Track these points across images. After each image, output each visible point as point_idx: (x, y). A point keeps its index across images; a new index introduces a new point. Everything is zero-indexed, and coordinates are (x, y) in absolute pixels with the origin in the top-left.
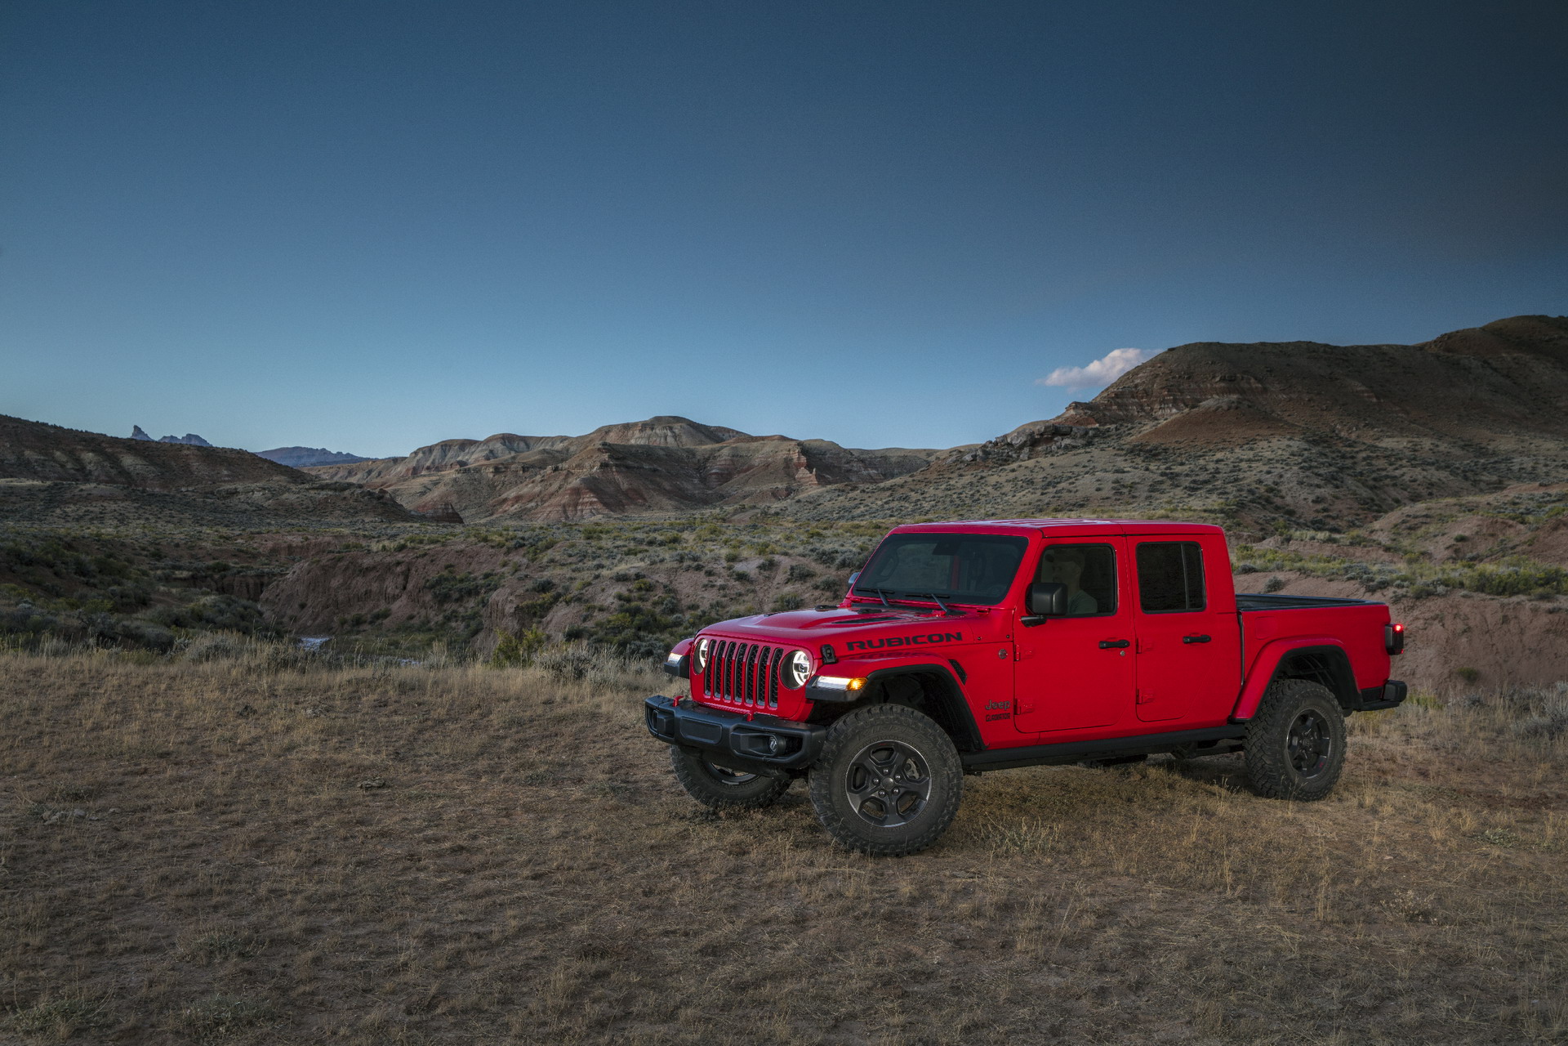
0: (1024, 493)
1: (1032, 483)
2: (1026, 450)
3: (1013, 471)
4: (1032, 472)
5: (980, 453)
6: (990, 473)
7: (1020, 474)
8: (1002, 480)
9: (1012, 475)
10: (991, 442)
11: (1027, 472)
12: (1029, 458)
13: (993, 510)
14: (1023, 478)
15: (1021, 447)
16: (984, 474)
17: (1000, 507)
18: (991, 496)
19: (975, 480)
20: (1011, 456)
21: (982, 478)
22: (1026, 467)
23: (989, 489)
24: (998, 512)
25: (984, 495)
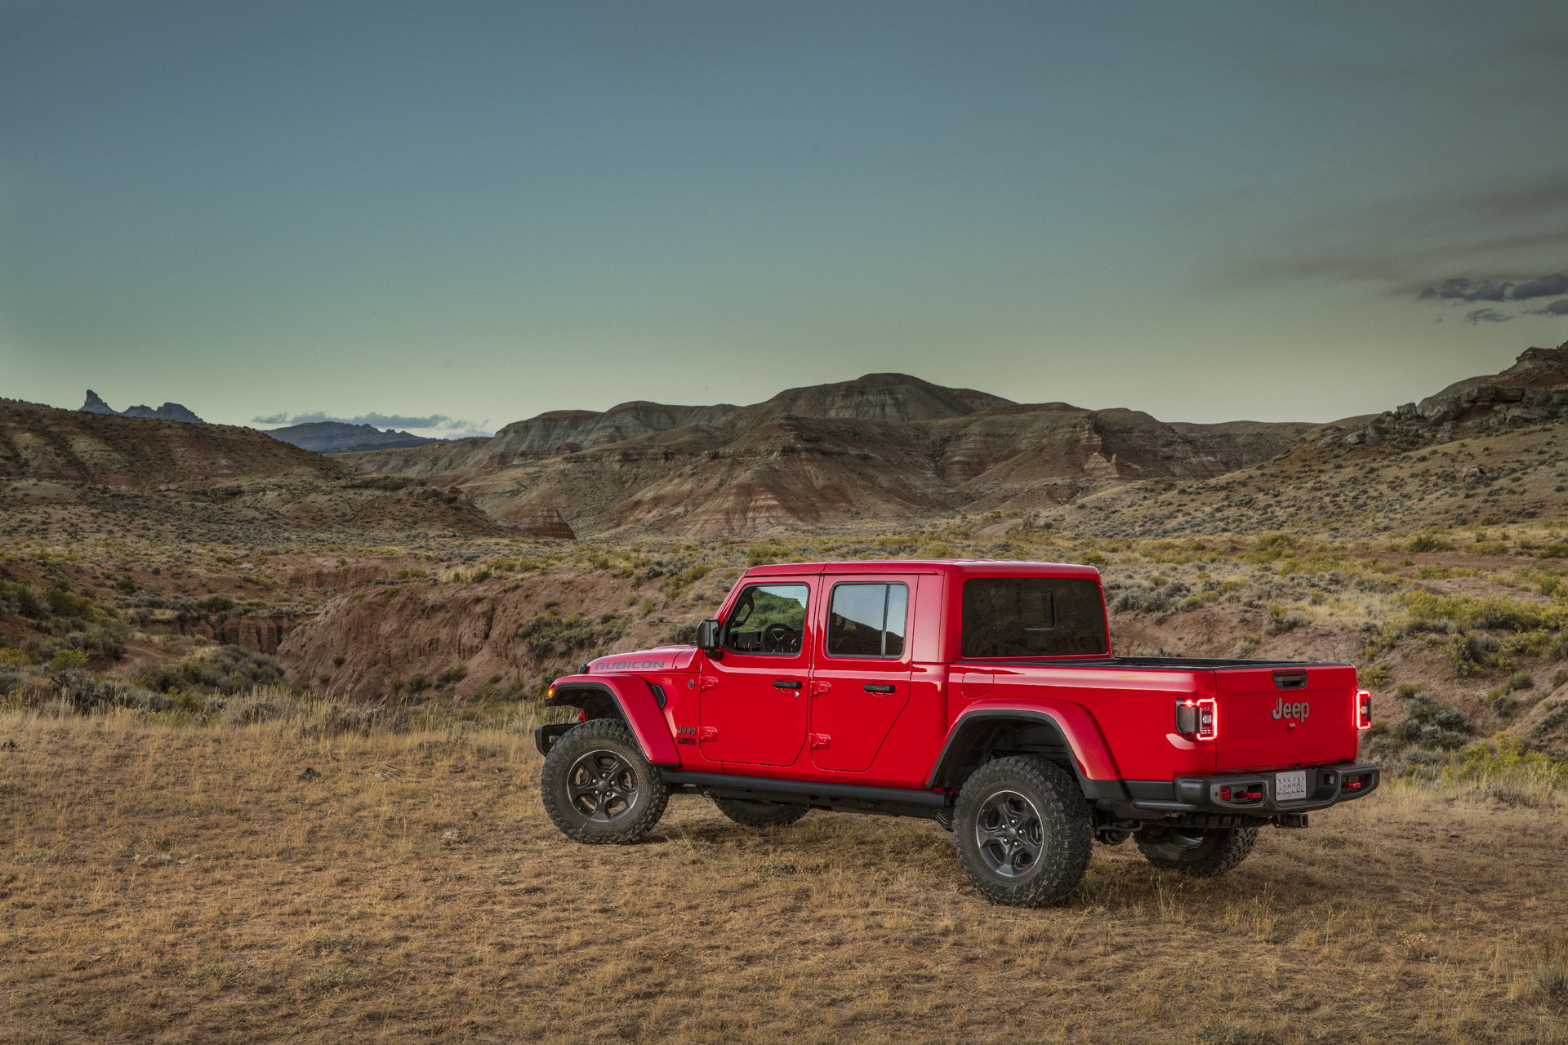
0: (1438, 494)
1: (1454, 478)
2: (1447, 426)
3: (1423, 459)
4: (1453, 460)
5: (1370, 431)
6: (1386, 463)
7: (1434, 465)
8: (1404, 474)
9: (1421, 466)
10: (1388, 414)
11: (1447, 462)
12: (1452, 439)
13: (1386, 522)
14: (1439, 471)
15: (1439, 422)
16: (1375, 465)
17: (1398, 516)
18: (1385, 499)
19: (1360, 474)
20: (1422, 437)
21: (1372, 470)
22: (1445, 454)
23: (1383, 488)
24: (1394, 524)
25: (1373, 498)
